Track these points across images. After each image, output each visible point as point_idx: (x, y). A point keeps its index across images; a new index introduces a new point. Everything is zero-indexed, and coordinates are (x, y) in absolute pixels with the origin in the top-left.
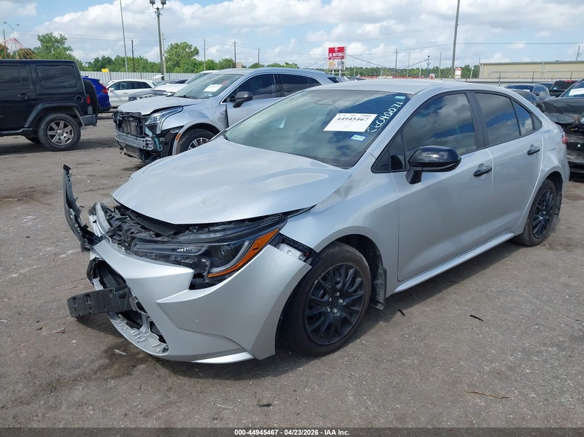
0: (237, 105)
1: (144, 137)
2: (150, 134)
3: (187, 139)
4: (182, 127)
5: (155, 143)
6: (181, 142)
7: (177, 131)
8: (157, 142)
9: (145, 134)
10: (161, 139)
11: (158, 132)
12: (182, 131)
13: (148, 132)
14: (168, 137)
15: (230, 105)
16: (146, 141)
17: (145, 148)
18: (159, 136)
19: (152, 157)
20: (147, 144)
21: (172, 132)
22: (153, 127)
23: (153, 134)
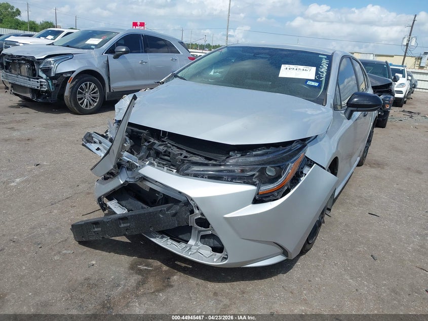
0: (116, 57)
1: (38, 79)
2: (44, 76)
3: (77, 82)
4: (73, 72)
5: (49, 84)
6: (72, 85)
7: (69, 75)
8: (50, 84)
9: (39, 76)
10: (54, 82)
11: (52, 75)
12: (73, 75)
13: (41, 74)
14: (61, 80)
15: (111, 56)
16: (41, 82)
17: (39, 88)
18: (52, 79)
19: (42, 96)
20: (41, 85)
21: (64, 75)
22: (47, 71)
23: (47, 76)
